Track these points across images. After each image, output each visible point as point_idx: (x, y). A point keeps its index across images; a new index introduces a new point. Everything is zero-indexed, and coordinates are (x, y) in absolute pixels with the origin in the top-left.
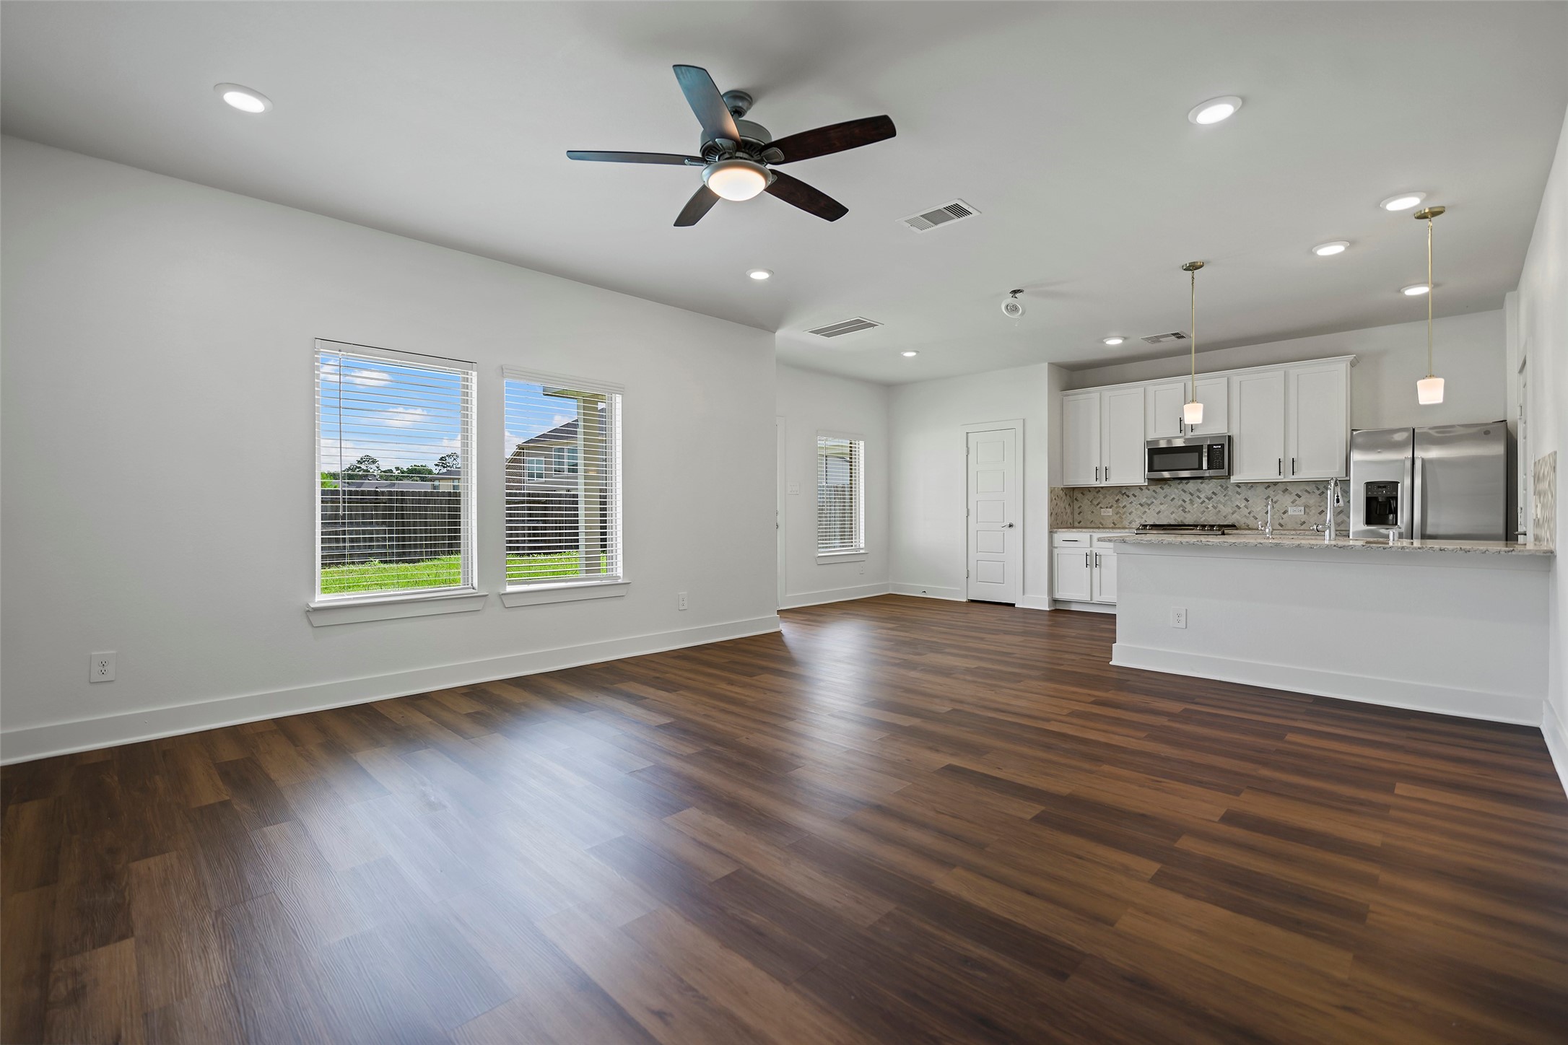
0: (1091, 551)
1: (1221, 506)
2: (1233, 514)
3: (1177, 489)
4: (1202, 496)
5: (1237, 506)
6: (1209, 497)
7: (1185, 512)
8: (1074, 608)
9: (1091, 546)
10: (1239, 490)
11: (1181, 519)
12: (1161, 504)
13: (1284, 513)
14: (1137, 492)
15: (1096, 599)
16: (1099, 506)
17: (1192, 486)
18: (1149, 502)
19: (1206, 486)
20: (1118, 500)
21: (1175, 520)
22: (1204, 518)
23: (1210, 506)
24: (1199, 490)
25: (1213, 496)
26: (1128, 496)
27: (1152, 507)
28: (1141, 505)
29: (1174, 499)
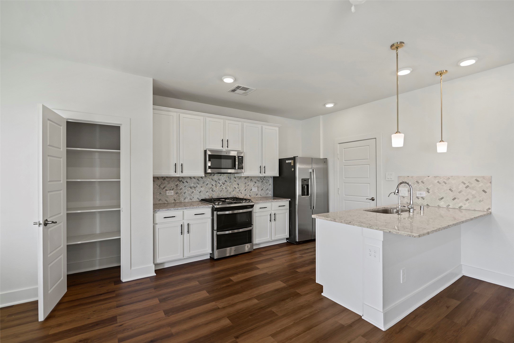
0: (183, 222)
1: (228, 188)
2: (233, 191)
3: (209, 178)
4: (221, 182)
5: (235, 187)
6: (224, 183)
7: (213, 191)
8: (166, 266)
9: (183, 219)
10: (235, 179)
11: (211, 195)
12: (202, 187)
13: (251, 190)
14: (189, 180)
15: (186, 255)
16: (165, 189)
17: (216, 177)
18: (195, 186)
19: (222, 177)
20: (177, 185)
21: (208, 196)
22: (221, 194)
23: (224, 188)
24: (219, 179)
25: (225, 183)
26: (183, 183)
27: (197, 189)
28: (191, 188)
29: (208, 184)
